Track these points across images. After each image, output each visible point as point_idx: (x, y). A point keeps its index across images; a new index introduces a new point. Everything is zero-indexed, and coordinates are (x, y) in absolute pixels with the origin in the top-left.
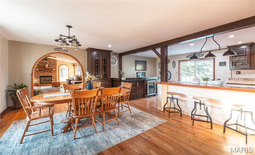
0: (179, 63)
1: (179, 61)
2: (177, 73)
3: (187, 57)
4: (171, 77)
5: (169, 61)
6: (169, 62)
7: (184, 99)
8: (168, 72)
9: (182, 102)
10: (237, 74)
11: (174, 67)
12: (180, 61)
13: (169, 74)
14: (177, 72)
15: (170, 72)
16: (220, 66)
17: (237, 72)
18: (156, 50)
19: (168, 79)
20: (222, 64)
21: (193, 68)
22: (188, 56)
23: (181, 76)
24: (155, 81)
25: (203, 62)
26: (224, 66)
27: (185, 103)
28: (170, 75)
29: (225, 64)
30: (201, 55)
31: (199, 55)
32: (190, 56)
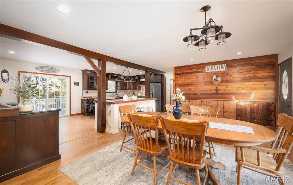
0: (19, 75)
1: (20, 72)
3: (37, 68)
16: (75, 85)
22: (39, 67)
29: (79, 84)
30: (57, 71)
31: (54, 70)
32: (42, 68)
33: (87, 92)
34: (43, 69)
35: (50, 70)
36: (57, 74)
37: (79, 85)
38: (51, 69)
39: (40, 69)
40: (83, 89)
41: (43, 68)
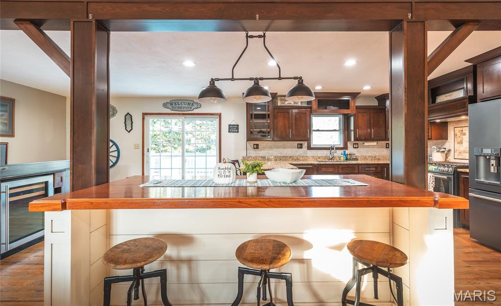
0: (143, 119)
1: (144, 114)
2: (136, 147)
3: (165, 105)
4: (118, 158)
5: (115, 112)
6: (114, 115)
7: (185, 252)
8: (111, 144)
9: (178, 268)
10: (254, 148)
11: (129, 129)
12: (146, 114)
13: (114, 148)
14: (138, 145)
15: (114, 144)
16: (229, 132)
17: (254, 145)
18: (44, 34)
19: (111, 164)
20: (233, 128)
21: (165, 138)
22: (167, 103)
23: (148, 156)
24: (50, 179)
25: (199, 121)
26: (236, 132)
27: (190, 268)
28: (115, 154)
29: (237, 128)
30: (195, 106)
31: (191, 104)
32: (171, 104)
33: (257, 147)
34: (174, 106)
35: (184, 106)
36: (196, 111)
37: (238, 132)
38: (185, 104)
39: (170, 106)
40: (249, 139)
41: (174, 104)
